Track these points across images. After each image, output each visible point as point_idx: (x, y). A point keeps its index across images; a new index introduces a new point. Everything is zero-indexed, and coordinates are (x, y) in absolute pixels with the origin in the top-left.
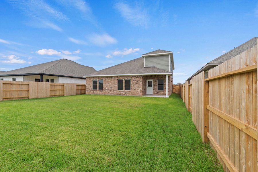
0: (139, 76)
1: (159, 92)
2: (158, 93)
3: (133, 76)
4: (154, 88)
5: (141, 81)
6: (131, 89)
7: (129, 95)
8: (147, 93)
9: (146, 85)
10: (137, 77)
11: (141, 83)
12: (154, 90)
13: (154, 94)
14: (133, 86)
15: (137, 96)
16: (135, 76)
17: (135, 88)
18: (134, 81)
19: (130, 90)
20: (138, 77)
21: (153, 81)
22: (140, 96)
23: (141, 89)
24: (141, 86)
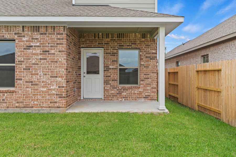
0: (53, 26)
1: (125, 89)
2: (120, 93)
3: (24, 25)
4: (106, 76)
5: (64, 47)
6: (17, 82)
7: (10, 110)
8: (85, 94)
9: (80, 68)
10: (43, 30)
11: (62, 58)
12: (106, 82)
13: (108, 98)
14: (28, 69)
15: (46, 111)
16: (36, 27)
17: (35, 78)
18: (29, 47)
19: (13, 86)
20: (50, 30)
21: (106, 53)
22: (58, 111)
23: (62, 80)
24: (63, 71)
